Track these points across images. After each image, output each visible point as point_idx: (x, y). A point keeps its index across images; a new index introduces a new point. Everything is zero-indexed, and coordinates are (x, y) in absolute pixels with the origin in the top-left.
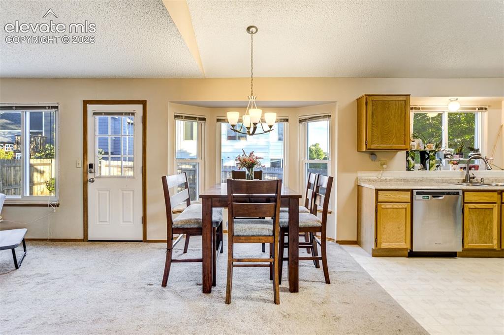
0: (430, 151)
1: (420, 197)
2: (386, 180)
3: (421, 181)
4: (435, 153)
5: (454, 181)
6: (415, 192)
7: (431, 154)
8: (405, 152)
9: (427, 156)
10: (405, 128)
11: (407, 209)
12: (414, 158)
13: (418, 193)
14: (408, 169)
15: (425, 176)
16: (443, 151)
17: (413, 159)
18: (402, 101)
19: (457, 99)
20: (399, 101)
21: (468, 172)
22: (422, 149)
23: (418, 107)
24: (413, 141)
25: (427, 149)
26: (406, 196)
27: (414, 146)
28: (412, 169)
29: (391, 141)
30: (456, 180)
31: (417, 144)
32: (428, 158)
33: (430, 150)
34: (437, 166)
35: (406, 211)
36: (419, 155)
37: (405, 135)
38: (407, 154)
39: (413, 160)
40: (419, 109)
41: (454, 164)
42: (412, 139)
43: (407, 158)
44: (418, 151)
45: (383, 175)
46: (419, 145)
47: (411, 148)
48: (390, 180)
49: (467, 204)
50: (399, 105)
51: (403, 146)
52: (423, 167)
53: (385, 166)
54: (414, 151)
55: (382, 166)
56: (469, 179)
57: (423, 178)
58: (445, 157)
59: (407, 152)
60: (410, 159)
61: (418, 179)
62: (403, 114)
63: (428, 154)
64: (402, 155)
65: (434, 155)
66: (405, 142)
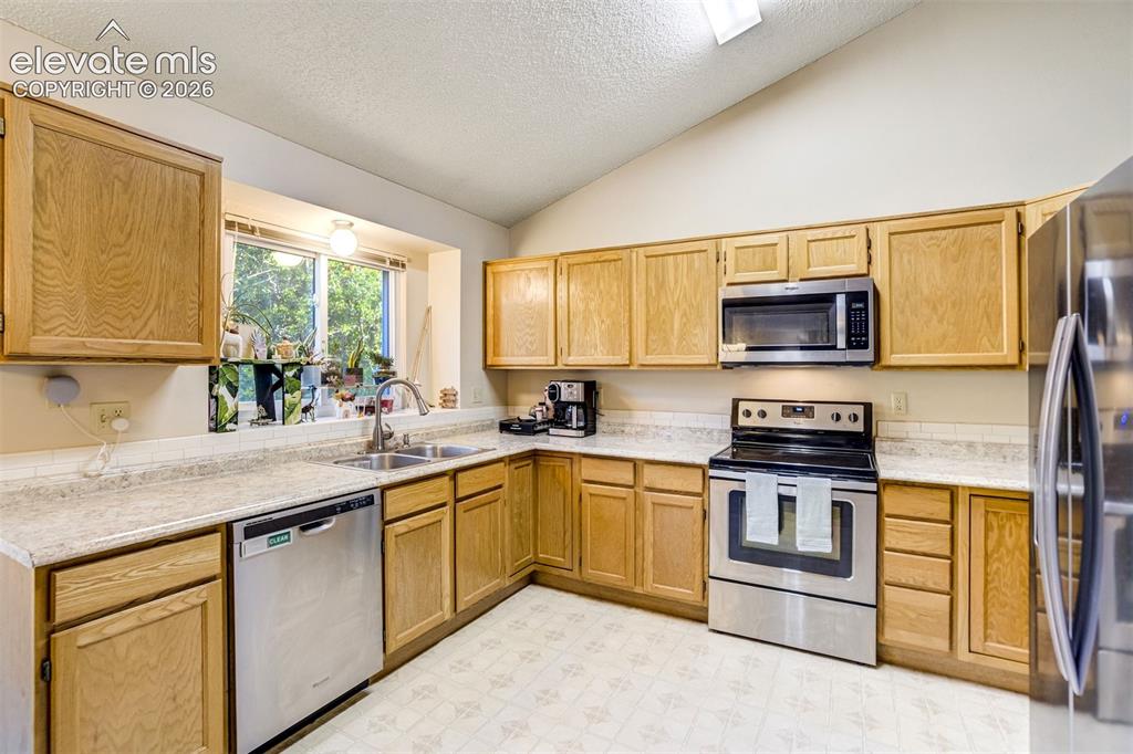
0: (284, 365)
1: (259, 544)
2: (124, 478)
3: (259, 462)
4: (301, 371)
5: (349, 449)
6: (238, 530)
7: (289, 374)
8: (205, 368)
9: (275, 378)
10: (201, 278)
11: (210, 605)
12: (236, 389)
13: (251, 532)
14: (217, 427)
15: (271, 445)
16: (319, 363)
17: (233, 390)
18: (191, 171)
19: (351, 224)
20: (176, 167)
21: (378, 421)
22: (263, 359)
23: (250, 223)
24: (232, 332)
25: (278, 360)
26: (202, 556)
27: (236, 346)
28: (229, 426)
29: (139, 323)
30: (351, 445)
31: (242, 342)
32: (280, 384)
33: (286, 361)
34: (306, 410)
35: (204, 615)
36: (251, 375)
37: (201, 306)
38: (211, 374)
39: (234, 396)
40: (253, 231)
41: (344, 399)
42: (230, 324)
43: (211, 387)
44: (251, 363)
45: (113, 461)
46: (251, 344)
47: (227, 354)
48: (143, 476)
49: (391, 526)
50: (174, 181)
51: (193, 347)
52: (264, 414)
53: (120, 425)
54: (237, 364)
55: (108, 425)
56: (380, 440)
57: (265, 450)
58: (324, 382)
59: (212, 370)
60: (222, 390)
61: (250, 456)
62: (195, 225)
63: (280, 375)
64: (193, 378)
65: (297, 377)
66: (201, 332)
